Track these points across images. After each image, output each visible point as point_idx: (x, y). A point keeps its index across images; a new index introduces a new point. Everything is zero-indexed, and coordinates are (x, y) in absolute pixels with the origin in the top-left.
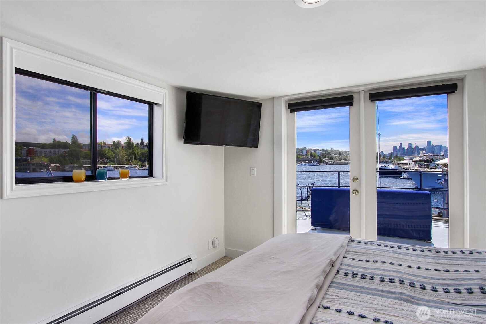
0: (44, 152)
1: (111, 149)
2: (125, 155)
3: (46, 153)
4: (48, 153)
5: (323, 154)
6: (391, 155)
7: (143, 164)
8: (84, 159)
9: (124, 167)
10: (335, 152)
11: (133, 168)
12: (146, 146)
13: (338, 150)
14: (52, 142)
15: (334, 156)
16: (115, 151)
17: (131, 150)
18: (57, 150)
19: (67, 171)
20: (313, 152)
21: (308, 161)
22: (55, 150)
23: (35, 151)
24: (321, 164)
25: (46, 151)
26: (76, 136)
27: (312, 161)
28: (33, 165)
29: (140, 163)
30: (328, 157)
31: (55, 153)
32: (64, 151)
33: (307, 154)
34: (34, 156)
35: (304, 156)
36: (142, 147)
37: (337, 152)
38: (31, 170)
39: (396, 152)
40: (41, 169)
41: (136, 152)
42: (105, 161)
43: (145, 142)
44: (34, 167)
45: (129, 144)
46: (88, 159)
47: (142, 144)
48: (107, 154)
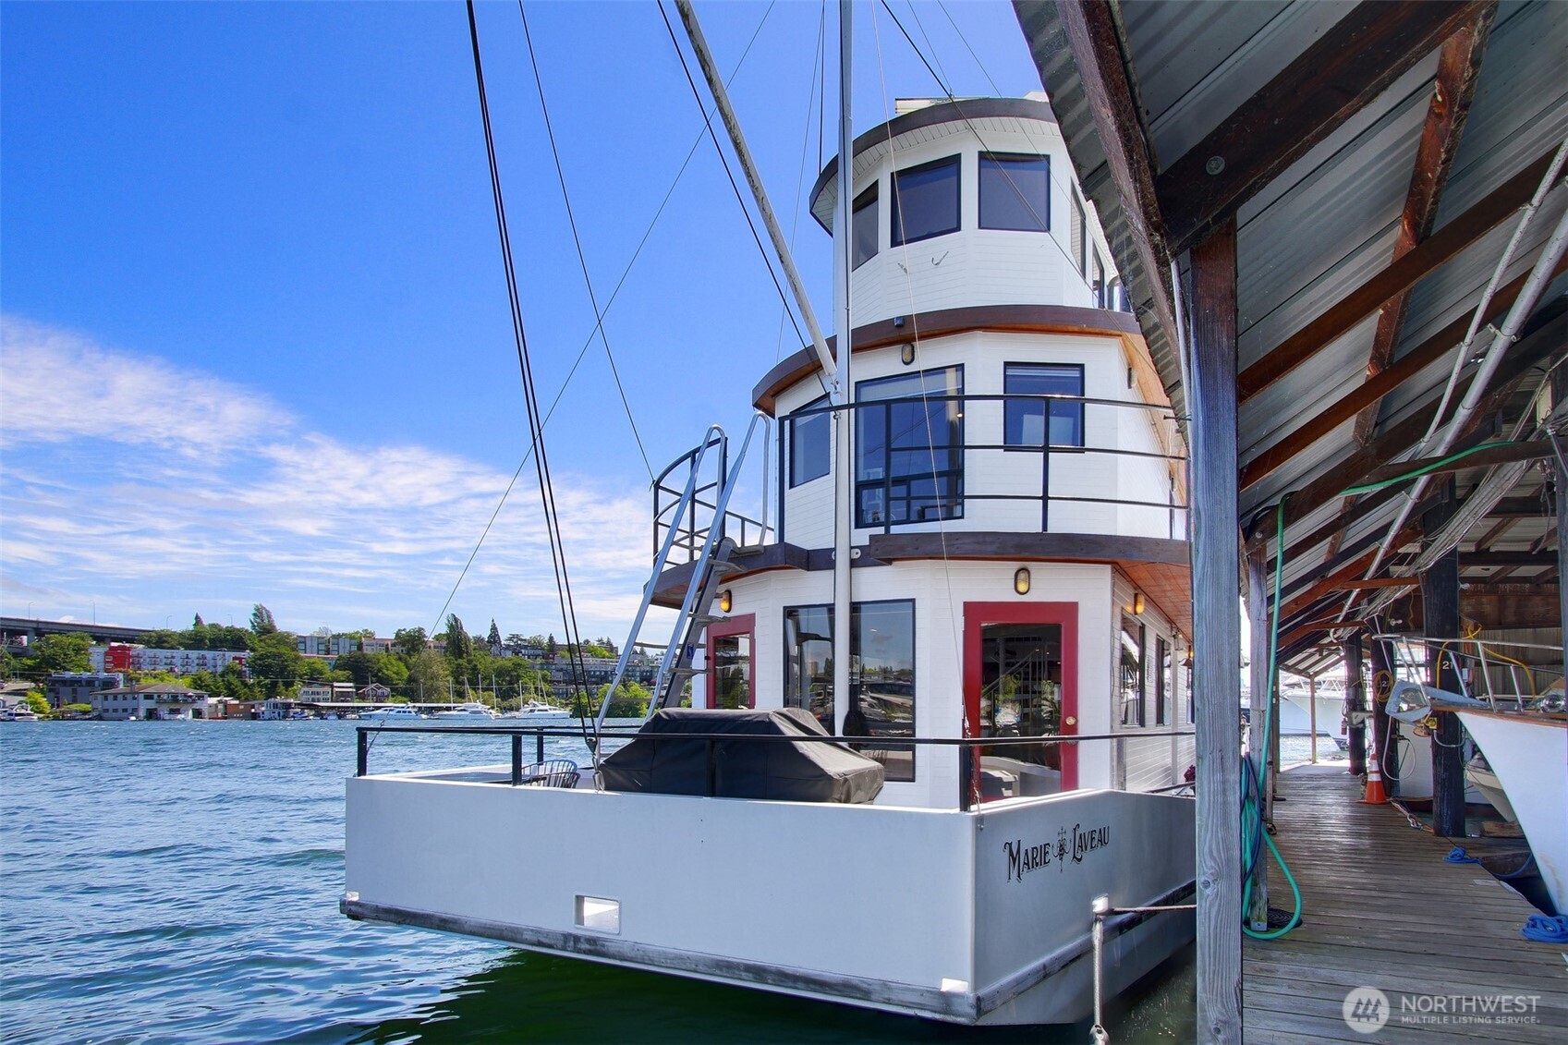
0: (164, 661)
1: (392, 652)
8: (309, 684)
9: (449, 708)
11: (479, 712)
14: (191, 628)
16: (413, 660)
17: (461, 657)
18: (209, 654)
22: (202, 652)
23: (134, 657)
25: (173, 657)
26: (267, 611)
28: (149, 697)
31: (202, 664)
34: (130, 671)
36: (494, 649)
38: (142, 713)
40: (177, 711)
41: (479, 667)
42: (380, 691)
43: (504, 637)
44: (151, 704)
45: (455, 641)
46: (323, 685)
47: (495, 642)
48: (384, 671)
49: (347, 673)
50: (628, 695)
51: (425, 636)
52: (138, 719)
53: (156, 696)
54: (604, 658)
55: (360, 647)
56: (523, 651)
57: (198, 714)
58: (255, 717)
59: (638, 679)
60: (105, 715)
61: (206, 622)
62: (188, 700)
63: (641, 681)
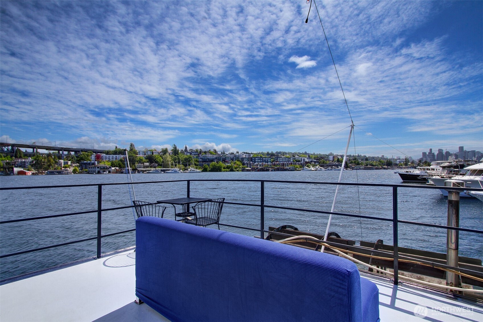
0: (108, 158)
1: (160, 154)
2: (171, 160)
3: (109, 158)
4: (111, 158)
5: (350, 160)
6: (420, 161)
7: (186, 168)
8: (138, 164)
9: (169, 170)
10: (362, 158)
11: (176, 171)
12: (189, 152)
13: (365, 156)
14: (115, 149)
15: (360, 162)
16: (164, 157)
17: (176, 155)
18: (118, 156)
19: (124, 173)
20: (340, 157)
21: (335, 166)
22: (116, 155)
23: (101, 157)
24: (347, 169)
25: (110, 157)
26: (133, 145)
27: (338, 166)
28: (98, 168)
29: (183, 167)
30: (355, 163)
31: (116, 159)
32: (123, 157)
33: (334, 160)
34: (100, 160)
35: (331, 162)
36: (185, 153)
37: (364, 158)
38: (97, 172)
39: (426, 157)
40: (105, 171)
41: (180, 158)
42: (155, 165)
43: (188, 149)
44: (99, 169)
45: (175, 152)
46: (141, 164)
47: (186, 151)
48: (157, 159)
49: (148, 160)
50: (218, 165)
51: (168, 150)
52: (96, 174)
53: (100, 167)
54: (213, 154)
55: (153, 153)
56: (193, 153)
57: (109, 172)
58: (122, 173)
59: (222, 160)
60: (89, 172)
61: (118, 148)
62: (107, 168)
63: (222, 161)
